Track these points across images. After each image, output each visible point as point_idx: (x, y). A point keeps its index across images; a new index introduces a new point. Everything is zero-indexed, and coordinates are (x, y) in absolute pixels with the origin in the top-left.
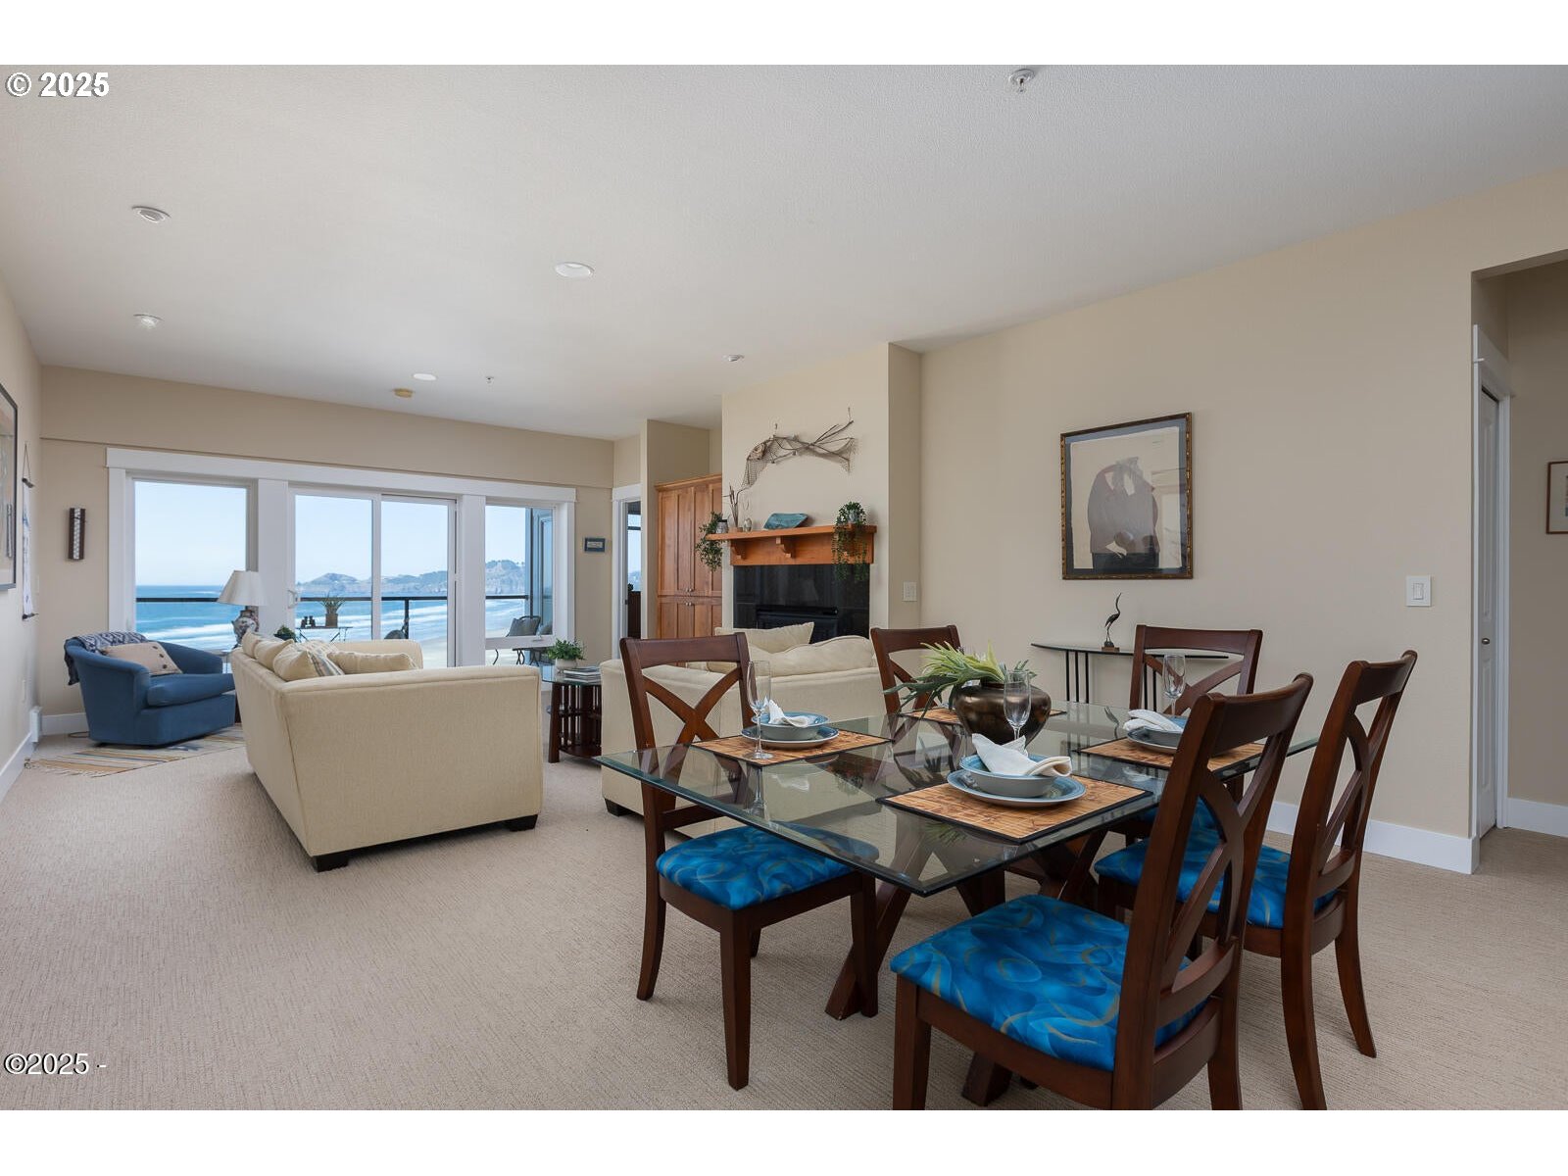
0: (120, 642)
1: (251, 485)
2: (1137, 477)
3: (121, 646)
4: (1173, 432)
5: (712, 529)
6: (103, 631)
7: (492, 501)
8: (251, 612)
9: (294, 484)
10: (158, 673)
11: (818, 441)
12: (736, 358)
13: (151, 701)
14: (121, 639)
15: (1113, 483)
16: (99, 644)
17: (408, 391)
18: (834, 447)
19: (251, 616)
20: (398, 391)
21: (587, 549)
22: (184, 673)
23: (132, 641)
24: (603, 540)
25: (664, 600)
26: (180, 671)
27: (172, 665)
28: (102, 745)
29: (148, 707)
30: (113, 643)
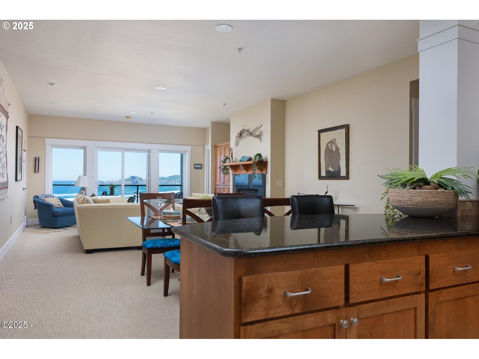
0: (47, 197)
1: (84, 148)
2: (336, 145)
3: (48, 198)
4: (343, 131)
5: (225, 162)
6: (43, 194)
7: (161, 151)
8: (84, 189)
9: (97, 147)
10: (57, 207)
11: (253, 131)
12: (224, 105)
13: (55, 215)
14: (48, 196)
15: (330, 147)
16: (42, 197)
17: (129, 117)
18: (257, 133)
19: (84, 190)
20: (127, 117)
21: (195, 168)
22: (65, 207)
23: (51, 197)
24: (201, 165)
25: (217, 187)
26: (63, 207)
27: (61, 205)
28: (43, 227)
29: (54, 216)
30: (46, 197)
